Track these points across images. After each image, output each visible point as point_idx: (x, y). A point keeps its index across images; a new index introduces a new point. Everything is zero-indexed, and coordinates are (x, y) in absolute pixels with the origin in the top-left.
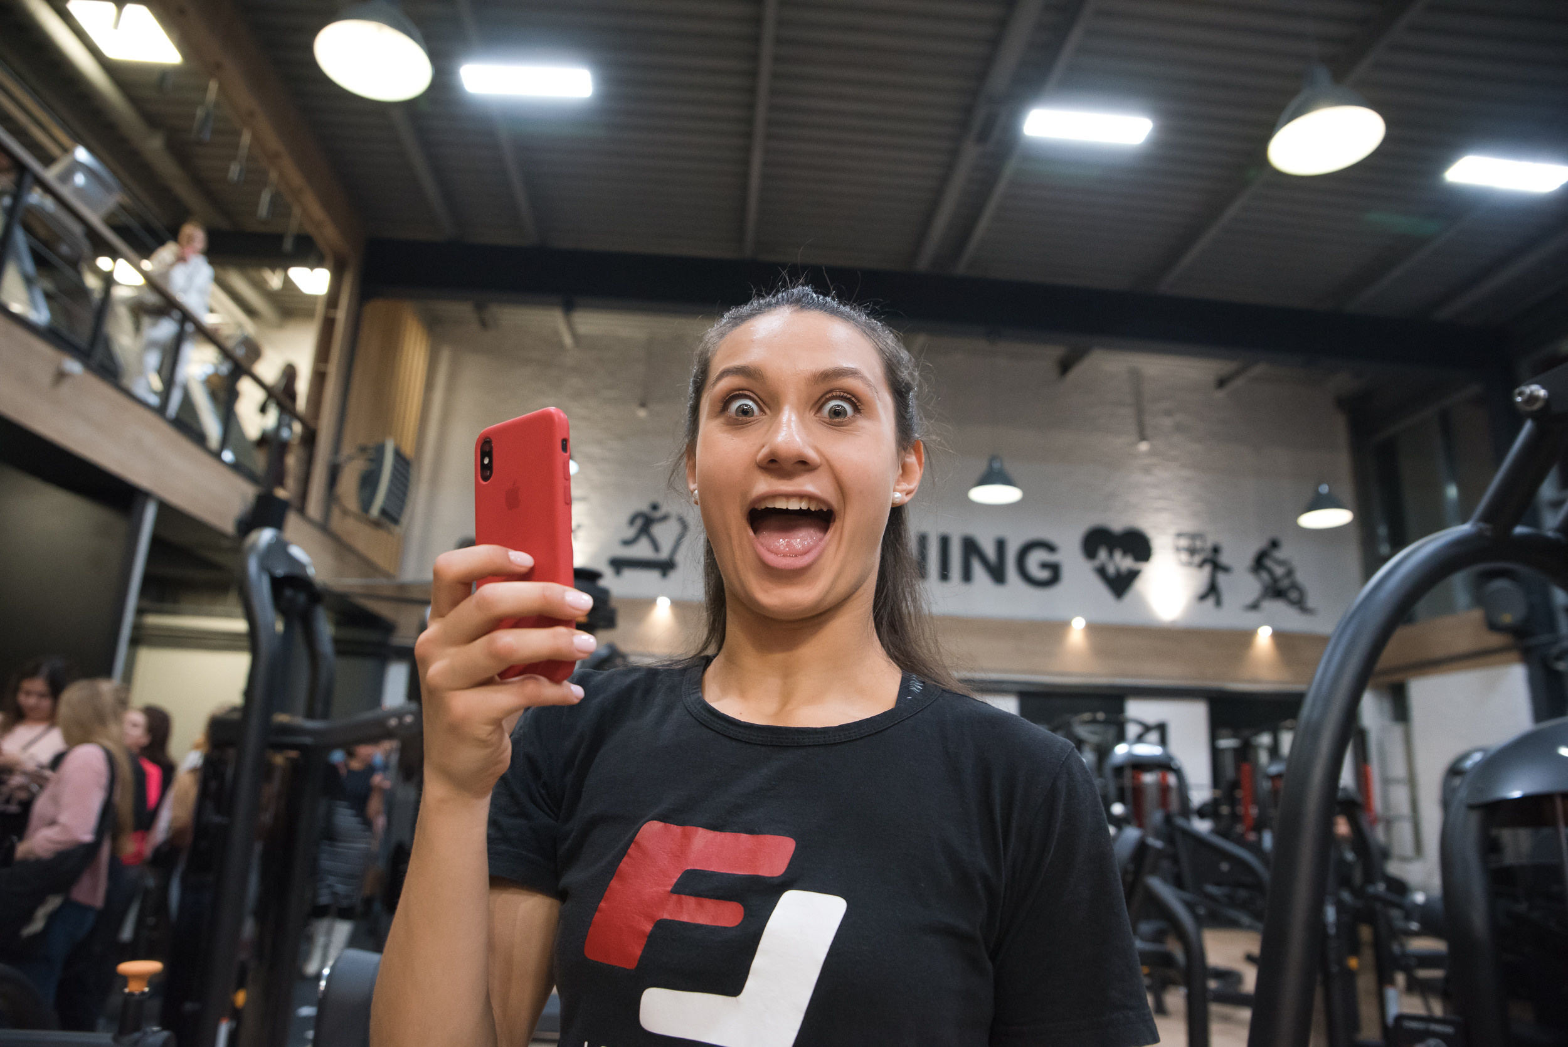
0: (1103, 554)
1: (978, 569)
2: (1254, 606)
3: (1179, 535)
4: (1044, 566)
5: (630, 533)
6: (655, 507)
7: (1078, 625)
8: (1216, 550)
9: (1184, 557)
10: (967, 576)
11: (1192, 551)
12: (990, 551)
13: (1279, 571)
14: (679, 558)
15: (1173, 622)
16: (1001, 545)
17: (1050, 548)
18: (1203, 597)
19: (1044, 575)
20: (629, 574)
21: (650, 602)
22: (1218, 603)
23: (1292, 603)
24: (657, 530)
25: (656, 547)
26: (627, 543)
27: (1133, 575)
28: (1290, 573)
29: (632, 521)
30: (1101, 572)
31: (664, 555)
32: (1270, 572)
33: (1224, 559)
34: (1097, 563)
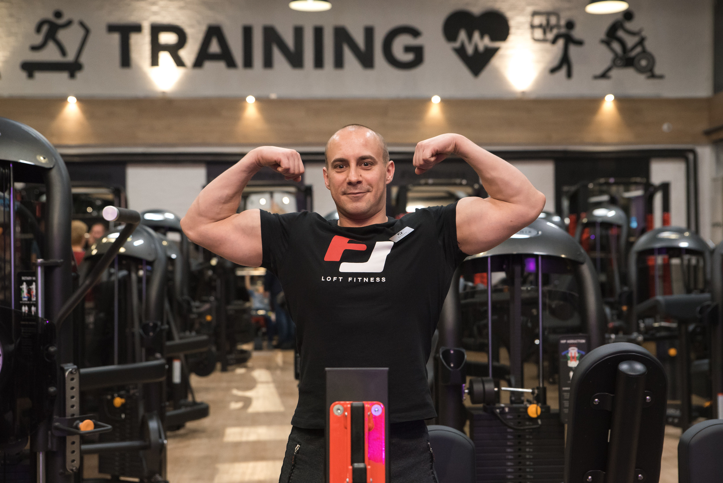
0: (463, 35)
1: (348, 55)
2: (604, 75)
3: (535, 14)
4: (408, 49)
5: (38, 39)
6: (58, 14)
7: (436, 100)
8: (570, 25)
9: (539, 34)
10: (339, 63)
11: (546, 28)
12: (360, 40)
13: (630, 41)
14: (83, 59)
15: (523, 93)
16: (369, 32)
17: (415, 33)
18: (553, 70)
19: (409, 57)
20: (39, 76)
21: (62, 100)
22: (569, 75)
23: (641, 70)
24: (62, 35)
25: (63, 52)
26: (35, 48)
27: (491, 53)
28: (641, 42)
29: (38, 29)
30: (461, 52)
31: (70, 57)
32: (622, 43)
33: (577, 33)
34: (457, 45)
